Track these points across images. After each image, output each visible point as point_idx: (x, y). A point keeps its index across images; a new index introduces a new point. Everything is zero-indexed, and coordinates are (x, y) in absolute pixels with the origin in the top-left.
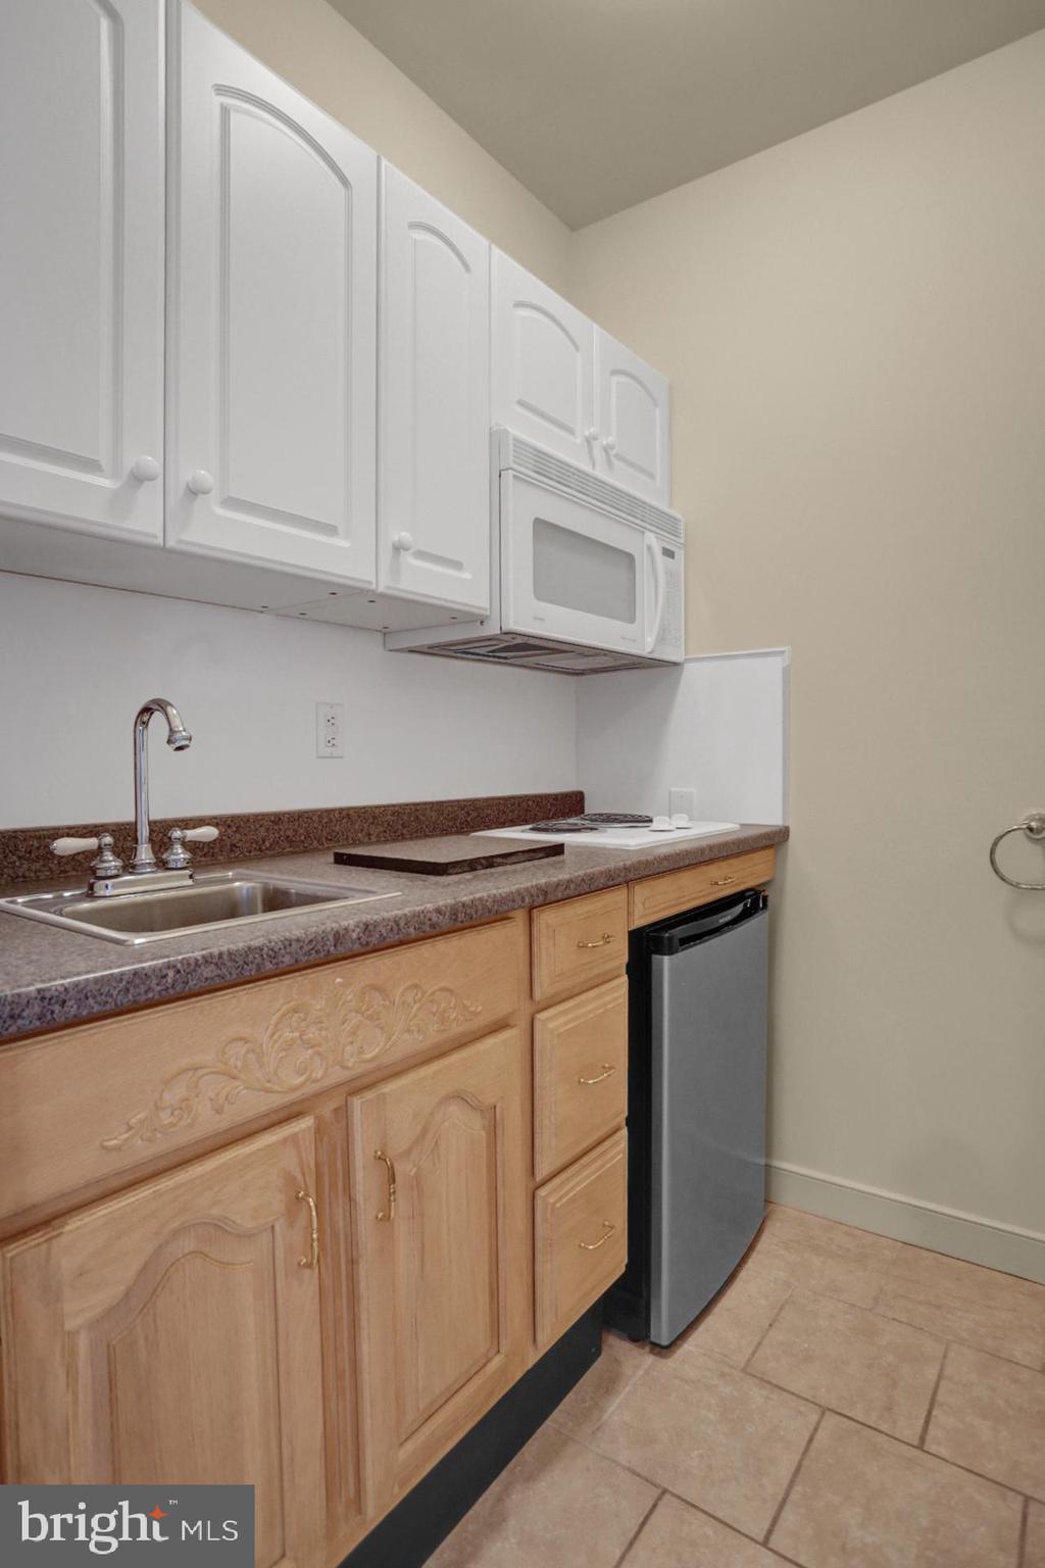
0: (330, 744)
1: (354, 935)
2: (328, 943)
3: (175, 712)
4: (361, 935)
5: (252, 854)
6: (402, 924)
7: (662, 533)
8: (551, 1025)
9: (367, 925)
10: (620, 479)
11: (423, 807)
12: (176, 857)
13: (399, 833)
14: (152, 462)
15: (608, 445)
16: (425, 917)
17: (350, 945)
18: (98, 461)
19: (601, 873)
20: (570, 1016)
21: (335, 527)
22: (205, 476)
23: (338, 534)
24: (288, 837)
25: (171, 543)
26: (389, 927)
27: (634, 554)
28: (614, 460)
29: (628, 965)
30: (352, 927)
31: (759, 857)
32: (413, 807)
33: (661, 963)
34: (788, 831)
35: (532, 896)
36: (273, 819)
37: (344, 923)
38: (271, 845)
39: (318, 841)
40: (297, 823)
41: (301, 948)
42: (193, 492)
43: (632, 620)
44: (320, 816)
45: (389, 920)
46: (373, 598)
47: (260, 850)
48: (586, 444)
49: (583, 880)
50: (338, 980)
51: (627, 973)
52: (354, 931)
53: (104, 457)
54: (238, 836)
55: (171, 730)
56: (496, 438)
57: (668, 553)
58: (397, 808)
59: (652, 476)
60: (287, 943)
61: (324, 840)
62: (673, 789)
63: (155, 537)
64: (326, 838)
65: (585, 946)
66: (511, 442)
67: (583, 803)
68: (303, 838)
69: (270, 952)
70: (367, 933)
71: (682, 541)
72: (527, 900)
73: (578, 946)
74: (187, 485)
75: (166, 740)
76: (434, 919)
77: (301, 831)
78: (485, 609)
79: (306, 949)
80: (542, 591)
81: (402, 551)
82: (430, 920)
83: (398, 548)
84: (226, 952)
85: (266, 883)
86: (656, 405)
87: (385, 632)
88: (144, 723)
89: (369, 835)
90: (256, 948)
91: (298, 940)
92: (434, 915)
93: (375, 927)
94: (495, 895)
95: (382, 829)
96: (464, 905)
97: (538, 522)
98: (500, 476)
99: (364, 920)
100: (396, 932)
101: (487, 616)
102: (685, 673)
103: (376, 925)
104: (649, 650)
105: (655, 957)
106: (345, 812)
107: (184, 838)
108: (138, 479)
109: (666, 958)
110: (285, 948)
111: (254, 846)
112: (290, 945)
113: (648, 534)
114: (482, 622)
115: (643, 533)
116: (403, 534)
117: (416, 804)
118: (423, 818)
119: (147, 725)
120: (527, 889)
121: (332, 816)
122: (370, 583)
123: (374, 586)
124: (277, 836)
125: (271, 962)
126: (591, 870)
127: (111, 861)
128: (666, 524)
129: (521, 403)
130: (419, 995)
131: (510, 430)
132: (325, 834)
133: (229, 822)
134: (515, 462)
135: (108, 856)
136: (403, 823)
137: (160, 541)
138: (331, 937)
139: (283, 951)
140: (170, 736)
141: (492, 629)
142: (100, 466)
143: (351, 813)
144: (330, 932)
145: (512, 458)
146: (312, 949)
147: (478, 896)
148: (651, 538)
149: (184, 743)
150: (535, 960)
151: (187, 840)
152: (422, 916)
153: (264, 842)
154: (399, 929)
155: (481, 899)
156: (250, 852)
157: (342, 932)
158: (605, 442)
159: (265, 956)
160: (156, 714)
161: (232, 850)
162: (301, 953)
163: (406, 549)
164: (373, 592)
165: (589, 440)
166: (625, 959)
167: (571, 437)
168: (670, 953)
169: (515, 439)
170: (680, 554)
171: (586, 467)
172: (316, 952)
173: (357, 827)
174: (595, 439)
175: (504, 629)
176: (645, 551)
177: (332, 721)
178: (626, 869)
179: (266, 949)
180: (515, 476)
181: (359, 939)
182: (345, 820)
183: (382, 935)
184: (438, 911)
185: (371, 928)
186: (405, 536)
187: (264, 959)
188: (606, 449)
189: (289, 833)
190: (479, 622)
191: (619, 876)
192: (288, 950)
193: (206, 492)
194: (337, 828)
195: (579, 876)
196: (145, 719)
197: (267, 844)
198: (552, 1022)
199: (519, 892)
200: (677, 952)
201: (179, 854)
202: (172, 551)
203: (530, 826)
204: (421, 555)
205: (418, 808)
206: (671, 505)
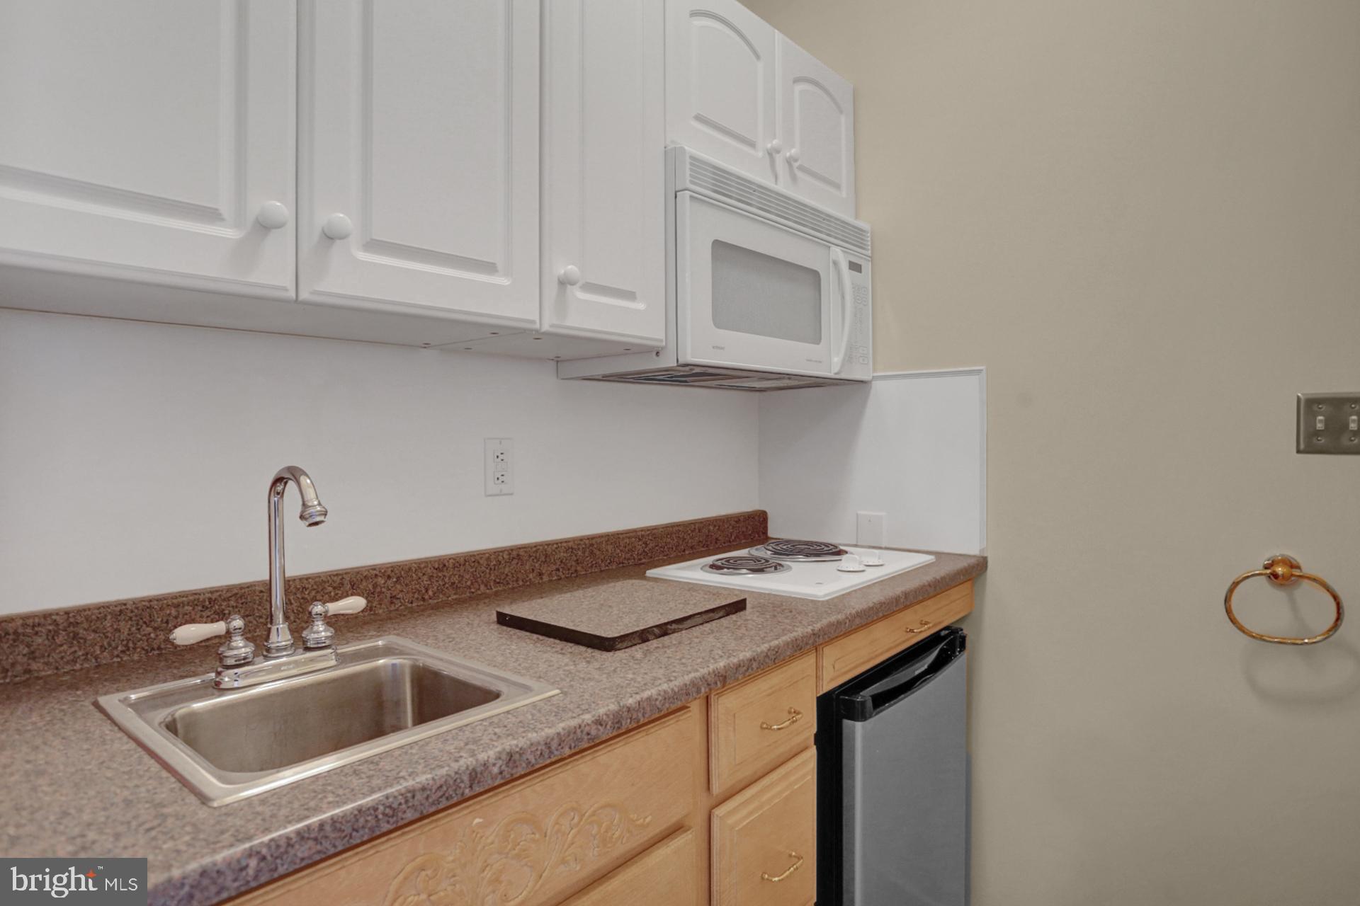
0: (500, 481)
1: (496, 770)
2: (462, 785)
3: (308, 481)
4: (503, 767)
5: (414, 605)
6: (554, 745)
7: (846, 245)
8: (730, 821)
9: (510, 755)
10: (806, 193)
11: (599, 540)
12: (316, 636)
13: (573, 569)
14: (280, 208)
15: (791, 157)
16: (582, 732)
17: (490, 782)
18: (217, 210)
19: (787, 644)
20: (751, 807)
21: (494, 264)
22: (342, 218)
23: (497, 271)
24: (453, 583)
25: (305, 295)
26: (539, 753)
27: (819, 270)
28: (799, 174)
29: (816, 736)
30: (492, 761)
31: (955, 593)
32: (587, 542)
33: (853, 732)
34: (987, 563)
35: (708, 685)
36: (436, 566)
37: (482, 757)
38: (434, 594)
39: (486, 586)
40: (462, 568)
41: (427, 798)
42: (330, 237)
43: (817, 340)
44: (488, 559)
45: (539, 743)
46: (538, 336)
47: (423, 599)
48: (767, 156)
49: (767, 656)
50: (477, 820)
51: (815, 744)
52: (494, 765)
53: (225, 205)
54: (399, 587)
55: (304, 505)
56: (672, 157)
57: (855, 267)
58: (570, 544)
59: (838, 187)
60: (409, 795)
61: (492, 584)
62: (859, 512)
63: (285, 289)
64: (495, 581)
65: (769, 728)
66: (688, 160)
67: (767, 523)
68: (469, 583)
69: (388, 811)
70: (511, 765)
71: (869, 253)
72: (703, 690)
73: (762, 728)
74: (323, 231)
75: (299, 515)
76: (593, 732)
77: (467, 577)
78: (661, 341)
79: (434, 797)
80: (721, 320)
81: (569, 286)
82: (588, 734)
83: (564, 283)
84: (330, 821)
85: (416, 660)
86: (841, 112)
87: (558, 361)
88: (278, 494)
89: (541, 574)
90: (369, 809)
91: (424, 789)
92: (594, 727)
93: (521, 755)
94: (665, 692)
95: (554, 567)
96: (629, 710)
97: (717, 244)
98: (676, 197)
99: (508, 748)
100: (546, 756)
101: (662, 348)
102: (873, 391)
103: (522, 752)
104: (836, 371)
105: (846, 723)
106: (515, 553)
107: (326, 612)
108: (264, 227)
109: (859, 725)
110: (407, 802)
111: (416, 596)
112: (413, 797)
113: (833, 248)
114: (657, 353)
115: (829, 247)
116: (570, 267)
117: (591, 538)
118: (598, 553)
119: (282, 496)
120: (703, 678)
121: (500, 558)
122: (533, 322)
123: (537, 326)
124: (441, 583)
125: (388, 822)
126: (776, 642)
127: (241, 648)
128: (852, 236)
129: (699, 118)
130: (576, 820)
131: (686, 148)
132: (493, 577)
133: (389, 572)
134: (692, 182)
135: (238, 642)
136: (577, 560)
137: (292, 294)
138: (466, 778)
139: (404, 806)
140: (303, 512)
141: (668, 362)
142: (220, 214)
143: (522, 552)
144: (464, 772)
145: (688, 178)
146: (441, 797)
147: (646, 694)
148: (838, 254)
149: (318, 519)
150: (713, 750)
151: (329, 614)
152: (579, 731)
153: (427, 591)
154: (551, 752)
155: (649, 699)
156: (412, 603)
157: (479, 770)
158: (788, 154)
159: (380, 816)
160: (290, 483)
161: (392, 603)
162: (427, 804)
163: (573, 283)
164: (537, 331)
165: (771, 154)
166: (814, 730)
167: (750, 151)
168: (863, 717)
169: (692, 158)
170: (867, 267)
171: (768, 183)
172: (447, 799)
173: (527, 568)
174: (778, 152)
175: (682, 361)
176: (831, 264)
177: (501, 457)
178: (814, 634)
179: (381, 808)
180: (691, 197)
181: (501, 773)
182: (515, 562)
183: (530, 762)
184: (599, 722)
185: (516, 757)
186: (572, 269)
187: (378, 820)
188: (789, 162)
189: (456, 579)
190: (655, 353)
191: (807, 644)
192: (410, 804)
193: (343, 237)
194: (507, 570)
195: (762, 652)
196: (280, 488)
197: (430, 593)
198: (731, 817)
199: (693, 683)
200: (870, 717)
201: (320, 631)
202: (306, 303)
203: (710, 560)
204: (590, 287)
205: (594, 541)
206: (857, 217)
